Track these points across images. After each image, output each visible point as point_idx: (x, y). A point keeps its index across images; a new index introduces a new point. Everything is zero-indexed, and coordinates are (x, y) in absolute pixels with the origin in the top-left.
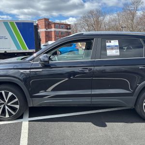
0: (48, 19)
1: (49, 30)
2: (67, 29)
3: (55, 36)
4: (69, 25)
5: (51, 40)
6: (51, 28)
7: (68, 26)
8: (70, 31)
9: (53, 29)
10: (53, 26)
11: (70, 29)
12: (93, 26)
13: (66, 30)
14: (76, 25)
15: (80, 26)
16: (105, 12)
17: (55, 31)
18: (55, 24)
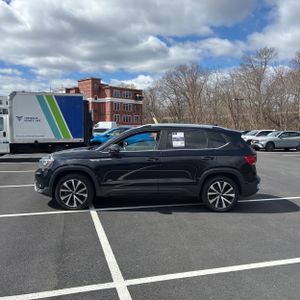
0: (99, 80)
1: (100, 100)
2: (136, 99)
3: (112, 112)
4: (140, 92)
5: (104, 120)
6: (105, 96)
7: (136, 94)
8: (141, 102)
9: (108, 99)
10: (108, 92)
11: (141, 98)
12: (184, 94)
13: (133, 101)
14: (151, 90)
15: (160, 93)
16: (208, 69)
17: (112, 103)
18: (112, 89)
